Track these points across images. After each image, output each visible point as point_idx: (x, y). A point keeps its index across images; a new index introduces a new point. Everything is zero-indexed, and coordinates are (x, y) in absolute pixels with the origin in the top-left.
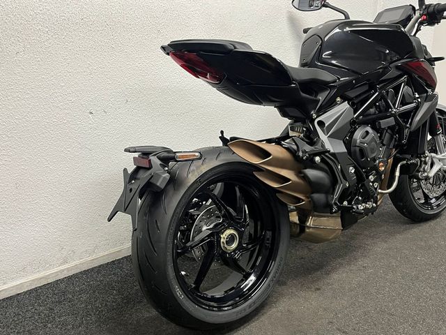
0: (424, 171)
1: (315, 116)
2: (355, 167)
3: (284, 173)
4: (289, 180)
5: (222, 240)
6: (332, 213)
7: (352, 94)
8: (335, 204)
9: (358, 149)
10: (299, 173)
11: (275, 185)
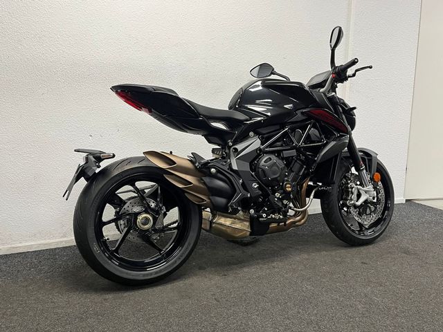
0: (351, 200)
1: (231, 144)
2: (258, 183)
3: (189, 178)
4: (191, 183)
5: (138, 220)
6: (227, 213)
7: (264, 131)
8: (232, 206)
9: (260, 170)
10: (200, 180)
11: (181, 186)
